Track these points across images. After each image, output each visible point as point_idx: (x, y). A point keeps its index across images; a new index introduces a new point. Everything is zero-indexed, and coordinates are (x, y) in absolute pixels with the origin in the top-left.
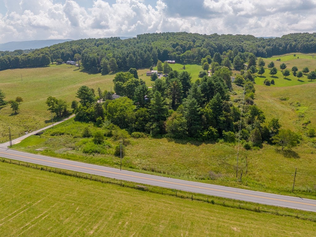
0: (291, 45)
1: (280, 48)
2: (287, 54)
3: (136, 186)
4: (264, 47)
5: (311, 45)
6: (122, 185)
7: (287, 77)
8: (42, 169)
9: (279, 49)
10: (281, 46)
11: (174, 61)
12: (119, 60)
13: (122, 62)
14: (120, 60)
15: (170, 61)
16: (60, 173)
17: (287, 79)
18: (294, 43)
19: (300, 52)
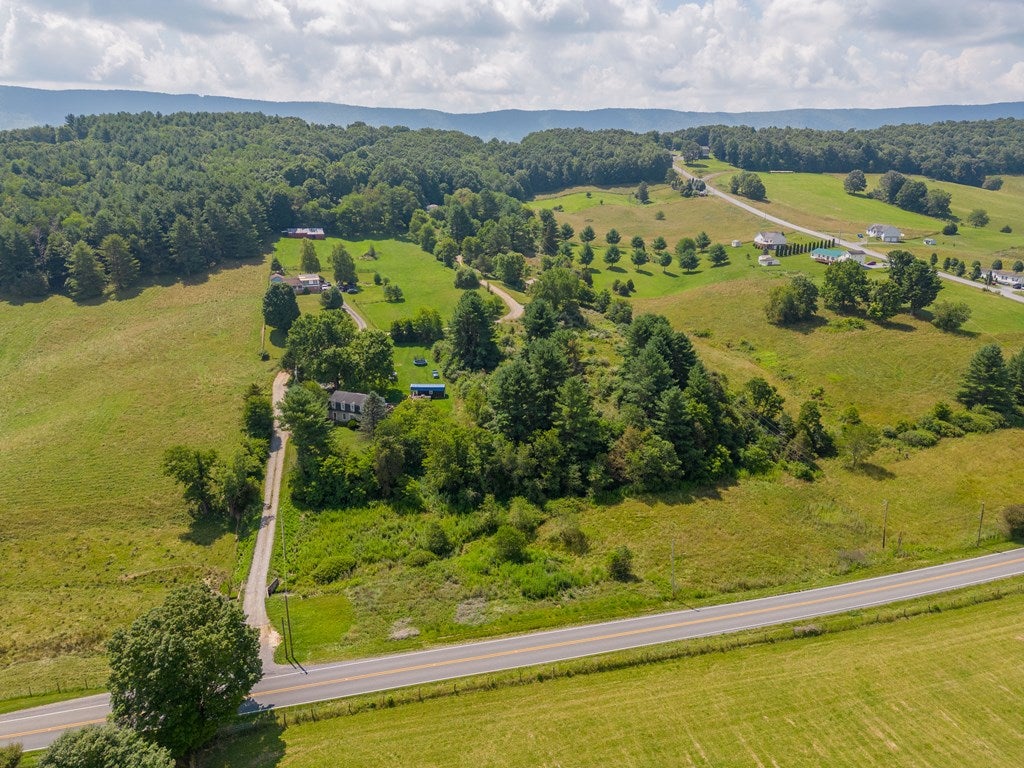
0: (570, 165)
1: (548, 173)
2: (567, 191)
3: (790, 631)
4: (512, 173)
5: (612, 166)
6: (768, 640)
7: (642, 267)
8: (541, 678)
9: (547, 177)
10: (549, 169)
11: (320, 232)
12: (134, 242)
13: (148, 245)
14: (142, 242)
15: (307, 231)
16: (601, 669)
17: (645, 273)
18: (575, 161)
19: (594, 185)
